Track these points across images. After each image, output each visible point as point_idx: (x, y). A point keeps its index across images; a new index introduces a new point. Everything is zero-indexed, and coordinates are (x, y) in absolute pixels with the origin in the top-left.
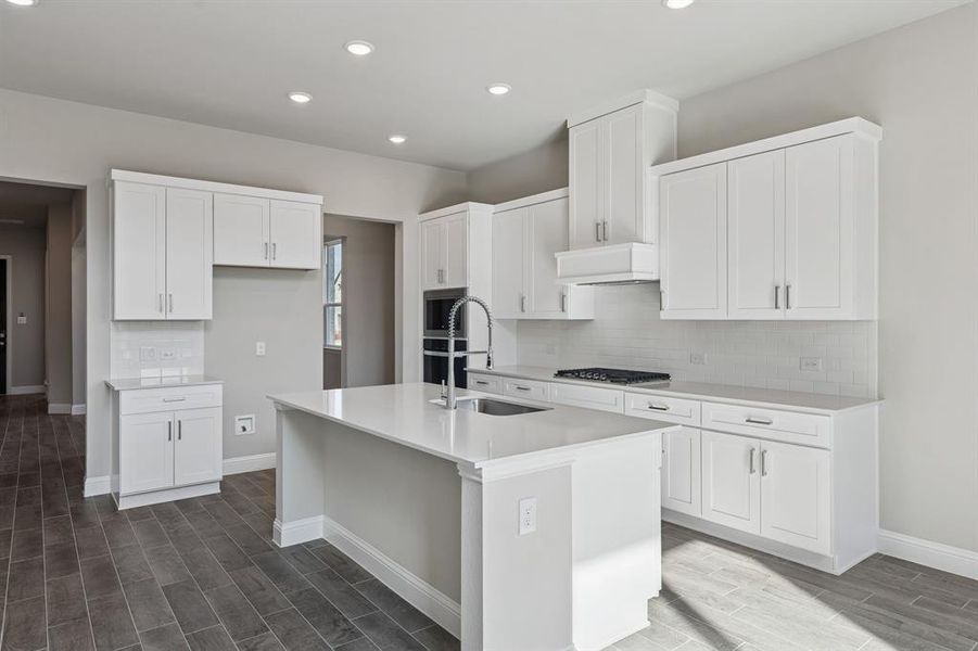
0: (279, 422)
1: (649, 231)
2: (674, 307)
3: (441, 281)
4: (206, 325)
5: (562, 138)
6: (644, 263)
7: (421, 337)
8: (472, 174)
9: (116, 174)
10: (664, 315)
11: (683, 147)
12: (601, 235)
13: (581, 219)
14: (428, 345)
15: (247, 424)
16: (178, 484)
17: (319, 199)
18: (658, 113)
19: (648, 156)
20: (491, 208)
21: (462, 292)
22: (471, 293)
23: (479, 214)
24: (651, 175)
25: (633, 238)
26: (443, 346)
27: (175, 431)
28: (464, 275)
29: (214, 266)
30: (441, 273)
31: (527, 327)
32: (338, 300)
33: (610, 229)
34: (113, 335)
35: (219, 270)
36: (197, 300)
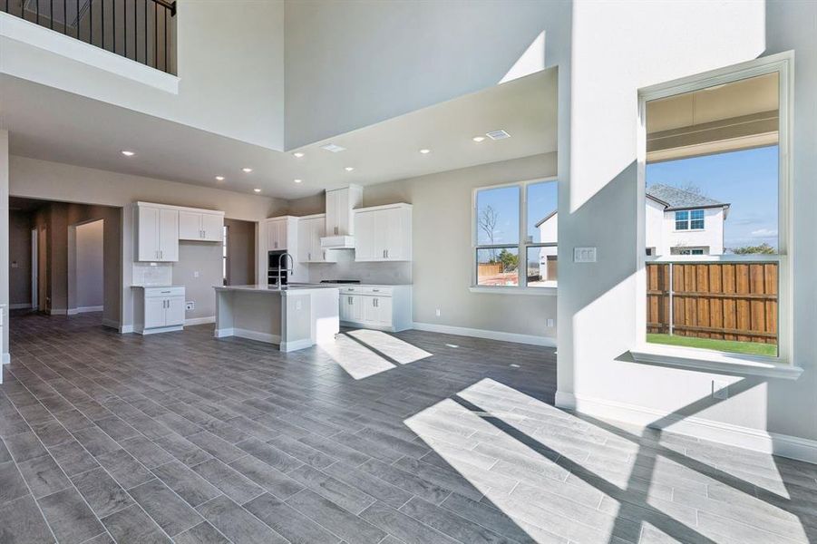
0: (217, 297)
1: (351, 230)
2: (360, 257)
3: (276, 247)
4: (173, 263)
5: (323, 194)
6: (349, 242)
7: (267, 271)
8: (290, 202)
9: (139, 203)
10: (356, 260)
11: (365, 203)
12: (336, 232)
13: (330, 227)
14: (270, 274)
15: (190, 306)
16: (168, 325)
17: (223, 213)
18: (355, 193)
19: (351, 206)
20: (298, 218)
21: (285, 251)
22: (289, 252)
23: (293, 222)
24: (352, 212)
25: (345, 233)
26: (276, 274)
27: (166, 304)
28: (286, 245)
29: (180, 240)
30: (276, 244)
31: (312, 266)
32: (225, 255)
33: (339, 230)
34: (134, 267)
35: (181, 242)
36: (172, 254)
